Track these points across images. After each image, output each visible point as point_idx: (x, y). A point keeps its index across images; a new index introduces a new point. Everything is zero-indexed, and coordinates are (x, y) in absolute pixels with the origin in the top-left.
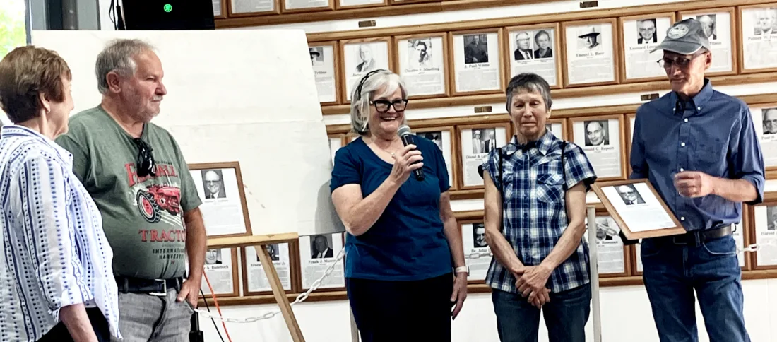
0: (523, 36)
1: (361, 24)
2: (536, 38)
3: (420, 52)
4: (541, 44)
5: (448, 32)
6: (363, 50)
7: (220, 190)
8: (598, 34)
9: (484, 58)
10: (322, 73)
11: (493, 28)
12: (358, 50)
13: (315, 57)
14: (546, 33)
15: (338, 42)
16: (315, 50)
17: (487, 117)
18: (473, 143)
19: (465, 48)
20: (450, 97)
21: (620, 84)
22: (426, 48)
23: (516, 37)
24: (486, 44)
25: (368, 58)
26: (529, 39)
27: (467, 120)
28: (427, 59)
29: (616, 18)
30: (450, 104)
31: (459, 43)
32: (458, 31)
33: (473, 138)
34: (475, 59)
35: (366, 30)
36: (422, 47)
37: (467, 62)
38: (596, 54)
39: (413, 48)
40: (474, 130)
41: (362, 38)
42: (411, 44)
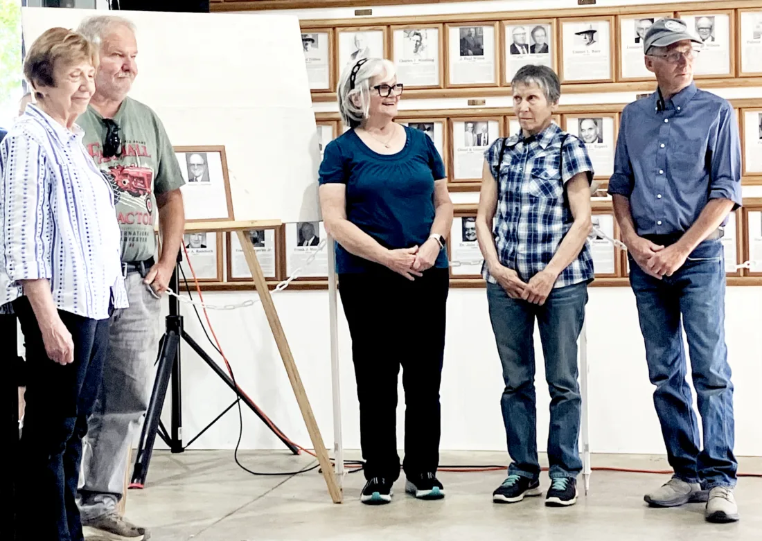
0: (519, 31)
1: (357, 13)
2: (533, 33)
3: (415, 42)
4: (537, 39)
5: (444, 24)
6: (358, 39)
7: (204, 173)
8: (594, 31)
9: (479, 51)
10: (317, 59)
11: (489, 22)
12: (353, 39)
13: (310, 43)
14: (543, 29)
15: (333, 29)
16: (310, 36)
17: (480, 110)
18: (466, 136)
19: (461, 40)
20: (444, 89)
21: (616, 82)
22: (421, 39)
23: (513, 31)
24: (482, 37)
25: (362, 47)
26: (525, 34)
27: (460, 112)
28: (422, 49)
29: (614, 17)
30: (444, 96)
31: (454, 34)
32: (453, 23)
33: (466, 130)
34: (470, 52)
35: (362, 19)
36: (417, 38)
37: (462, 54)
38: (593, 51)
39: (408, 39)
40: (466, 123)
41: (357, 26)
42: (407, 35)
